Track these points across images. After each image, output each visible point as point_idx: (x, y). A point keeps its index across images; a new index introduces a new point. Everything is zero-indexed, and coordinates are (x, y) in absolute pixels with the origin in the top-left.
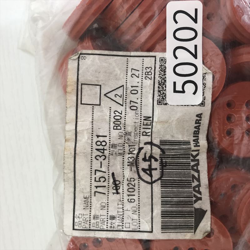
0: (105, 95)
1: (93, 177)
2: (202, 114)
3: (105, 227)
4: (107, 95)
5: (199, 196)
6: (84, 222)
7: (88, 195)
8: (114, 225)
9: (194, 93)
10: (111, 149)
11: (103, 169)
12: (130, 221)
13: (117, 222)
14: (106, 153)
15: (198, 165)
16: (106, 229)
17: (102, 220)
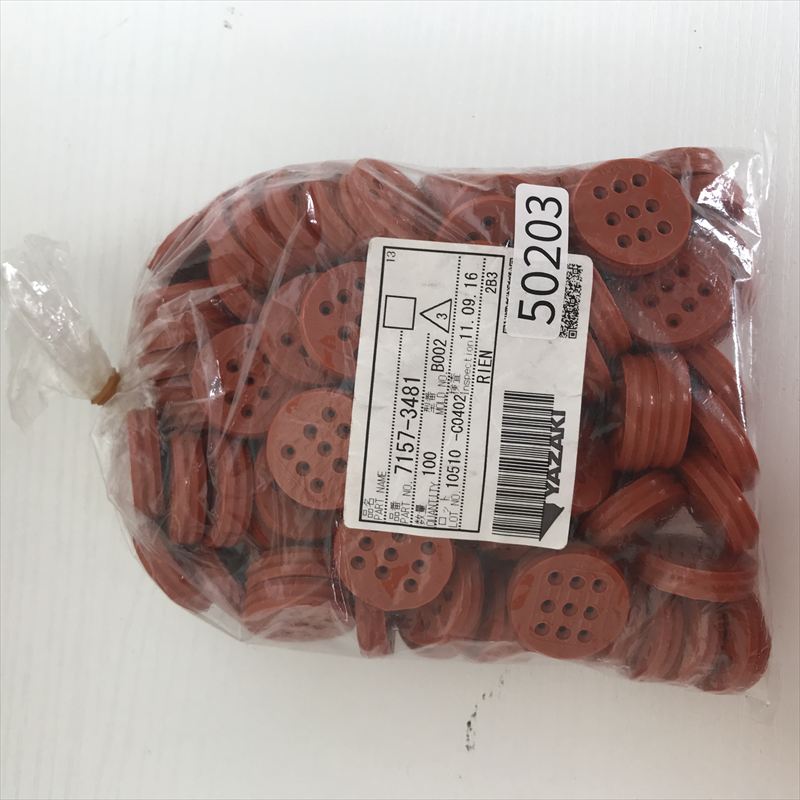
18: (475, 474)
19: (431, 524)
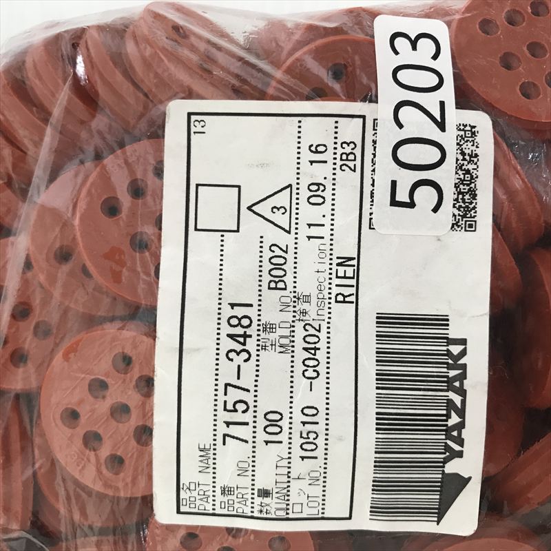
18: (340, 439)
19: (282, 514)
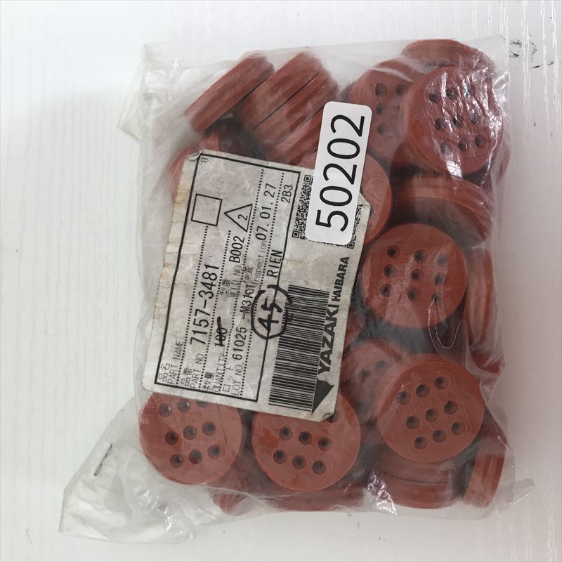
0: (225, 213)
1: (193, 318)
2: (348, 258)
3: (197, 386)
4: (228, 214)
5: (327, 365)
6: (170, 376)
7: (182, 341)
8: (209, 385)
9: (343, 229)
10: (222, 286)
11: (207, 310)
12: (231, 383)
13: (213, 382)
14: (215, 289)
15: (334, 325)
16: (198, 388)
17: (194, 376)
